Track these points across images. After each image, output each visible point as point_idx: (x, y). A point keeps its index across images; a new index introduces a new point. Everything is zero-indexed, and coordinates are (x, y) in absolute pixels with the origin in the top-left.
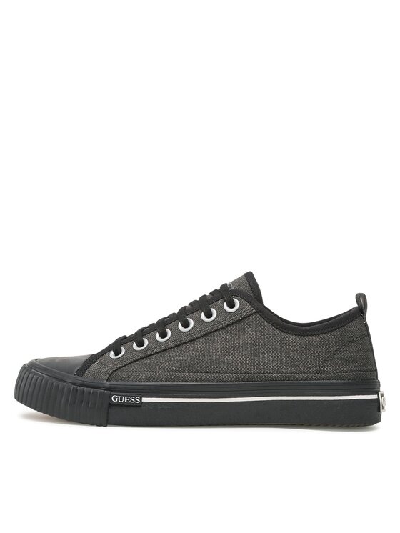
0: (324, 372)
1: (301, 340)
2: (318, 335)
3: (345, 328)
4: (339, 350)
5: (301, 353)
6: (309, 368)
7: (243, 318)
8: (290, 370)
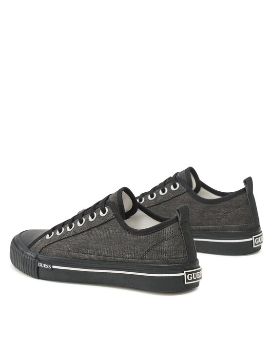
0: (145, 259)
1: (135, 238)
2: (144, 235)
3: (161, 231)
4: (156, 245)
5: (134, 246)
6: (137, 256)
7: (107, 221)
8: (127, 256)
